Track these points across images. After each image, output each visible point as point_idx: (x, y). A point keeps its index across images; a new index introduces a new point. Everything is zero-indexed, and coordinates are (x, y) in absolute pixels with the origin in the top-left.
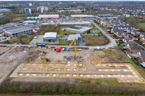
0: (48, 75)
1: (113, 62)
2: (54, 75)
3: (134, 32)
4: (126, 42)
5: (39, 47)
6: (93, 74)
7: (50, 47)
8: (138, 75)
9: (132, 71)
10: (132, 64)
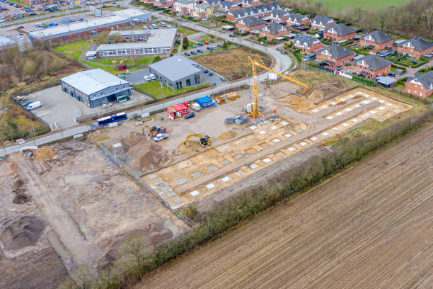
0: (253, 166)
1: (332, 94)
2: (267, 160)
3: (295, 20)
4: (309, 48)
5: (111, 125)
6: (330, 128)
7: (147, 114)
8: (391, 102)
9: (374, 99)
10: (364, 88)
